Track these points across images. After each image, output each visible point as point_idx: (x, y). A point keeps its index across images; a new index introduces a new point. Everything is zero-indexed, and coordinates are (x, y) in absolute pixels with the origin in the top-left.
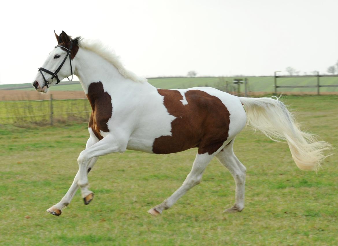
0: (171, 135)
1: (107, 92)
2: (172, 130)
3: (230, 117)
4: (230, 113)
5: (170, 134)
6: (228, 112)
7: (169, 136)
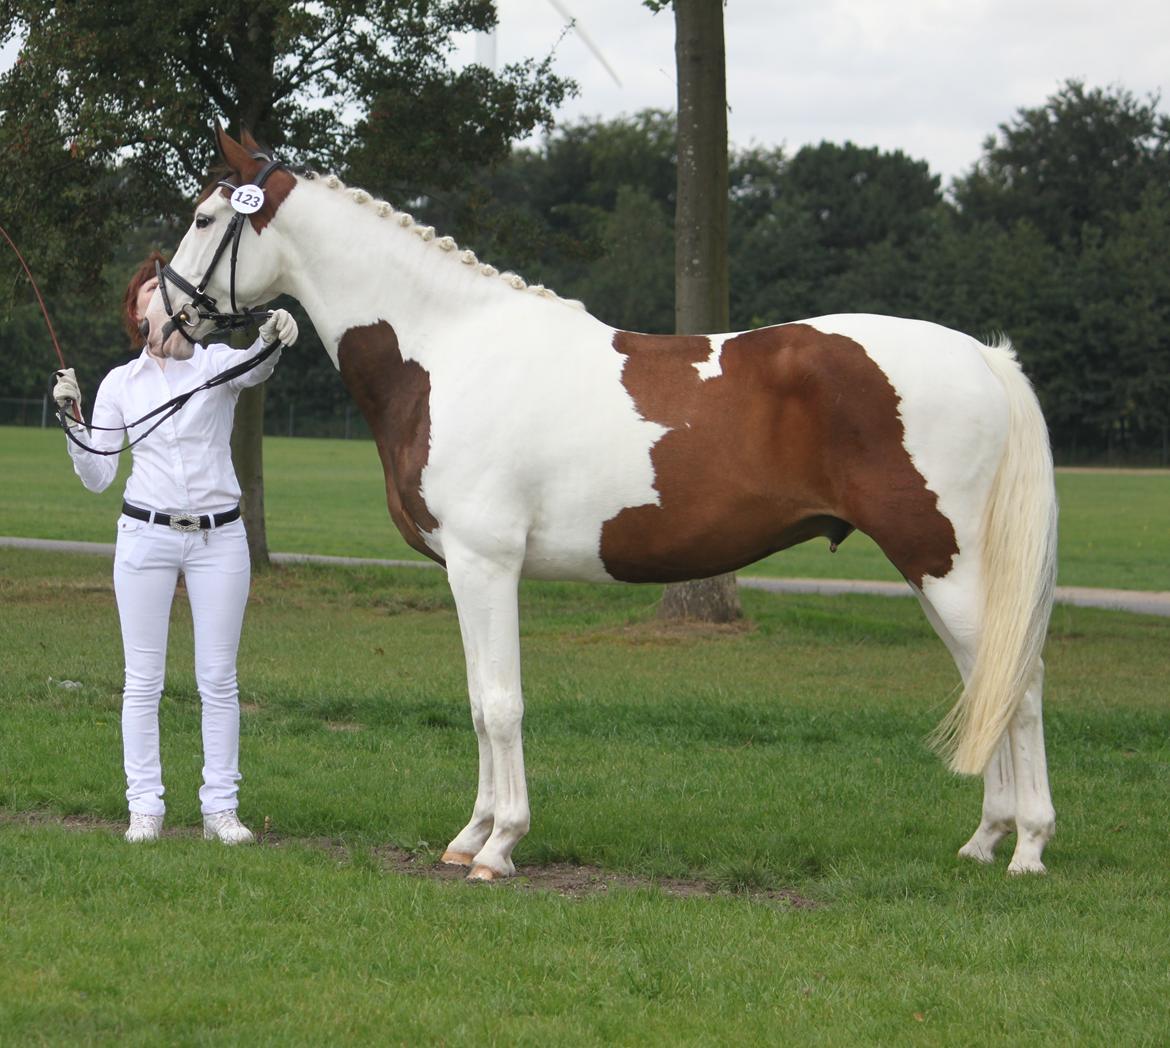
0: (657, 502)
1: (416, 359)
2: (657, 479)
3: (900, 408)
4: (897, 394)
5: (652, 497)
6: (892, 389)
7: (653, 505)
